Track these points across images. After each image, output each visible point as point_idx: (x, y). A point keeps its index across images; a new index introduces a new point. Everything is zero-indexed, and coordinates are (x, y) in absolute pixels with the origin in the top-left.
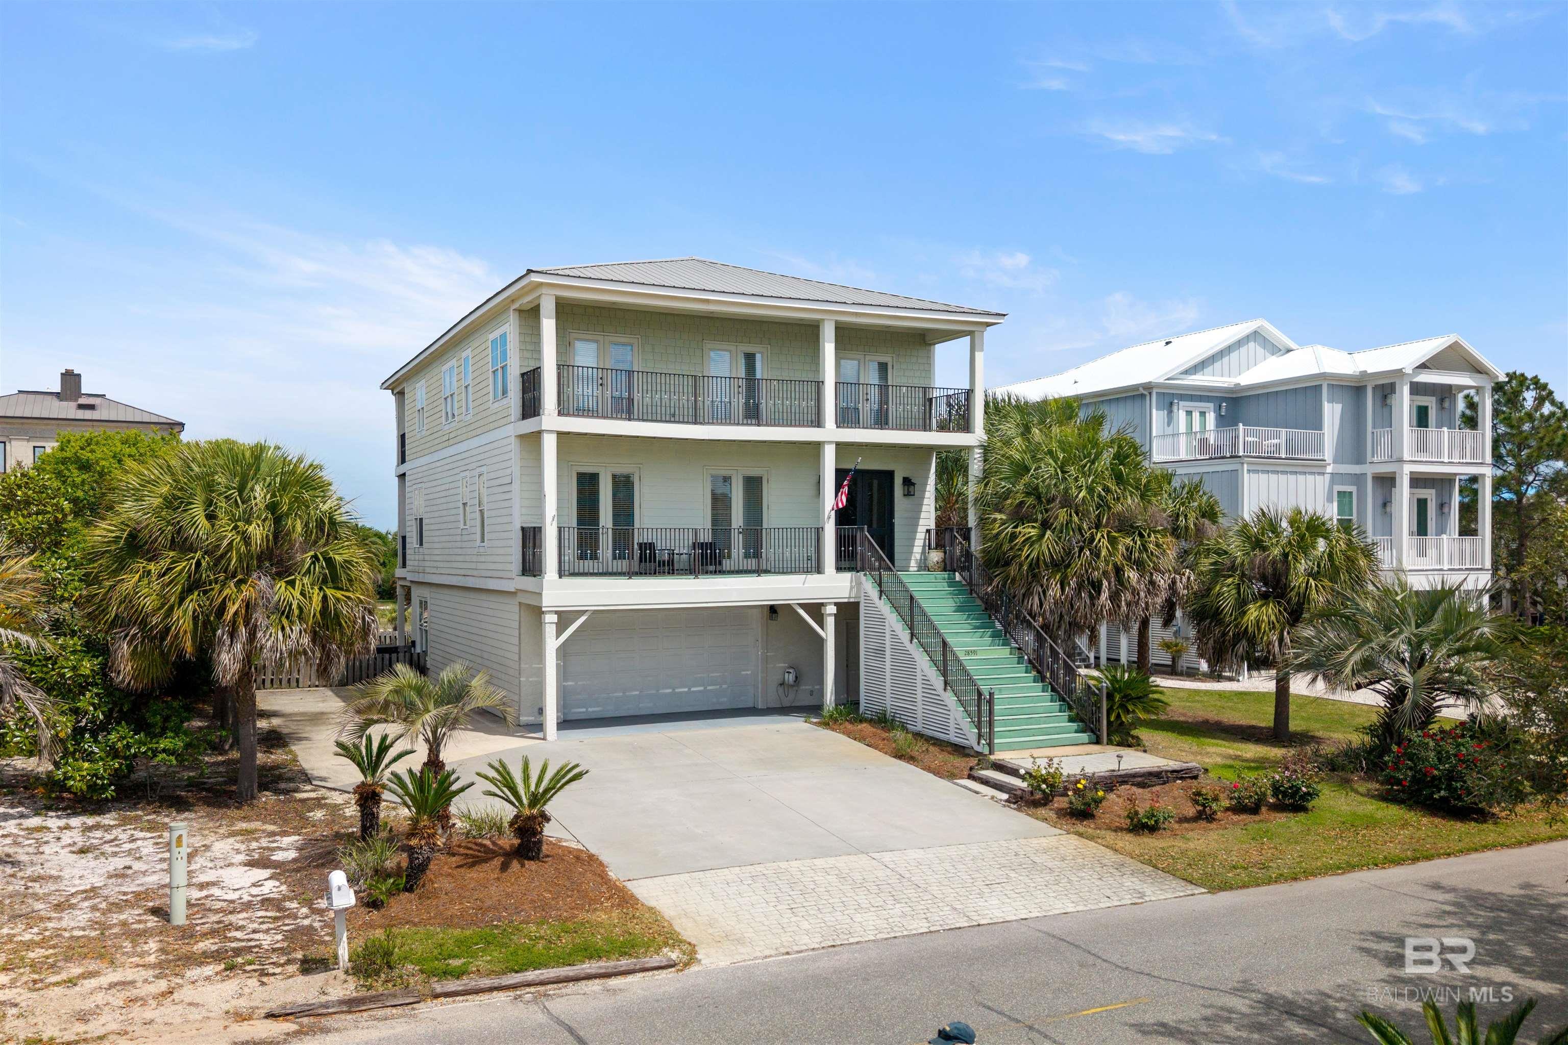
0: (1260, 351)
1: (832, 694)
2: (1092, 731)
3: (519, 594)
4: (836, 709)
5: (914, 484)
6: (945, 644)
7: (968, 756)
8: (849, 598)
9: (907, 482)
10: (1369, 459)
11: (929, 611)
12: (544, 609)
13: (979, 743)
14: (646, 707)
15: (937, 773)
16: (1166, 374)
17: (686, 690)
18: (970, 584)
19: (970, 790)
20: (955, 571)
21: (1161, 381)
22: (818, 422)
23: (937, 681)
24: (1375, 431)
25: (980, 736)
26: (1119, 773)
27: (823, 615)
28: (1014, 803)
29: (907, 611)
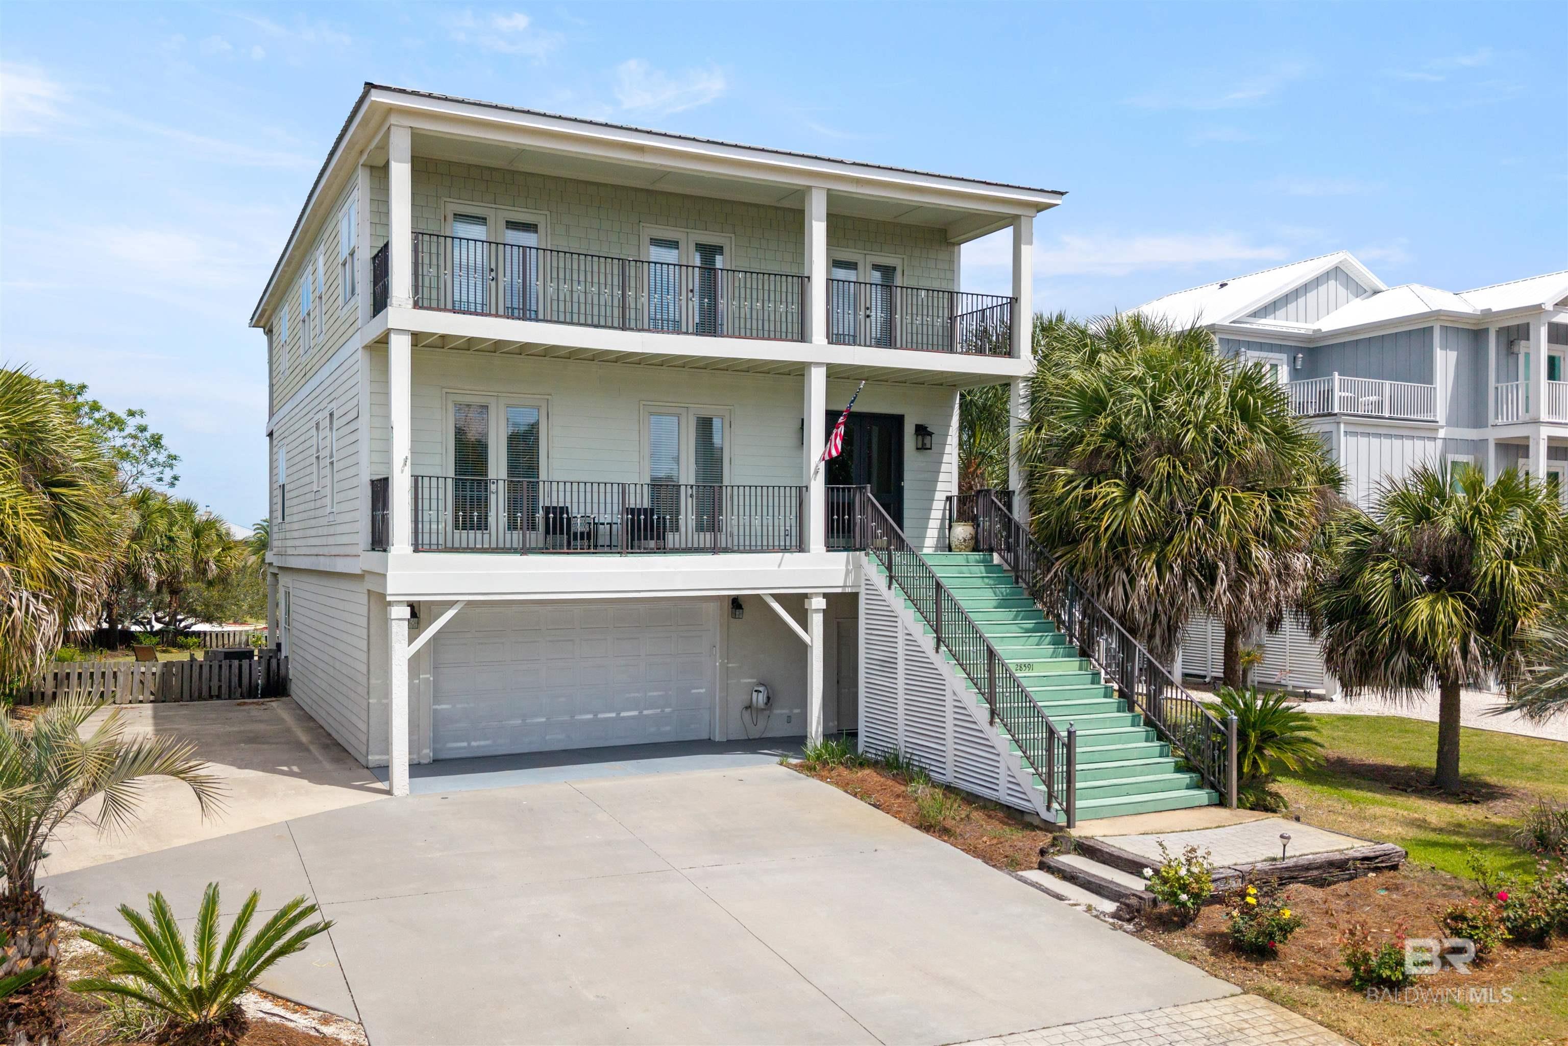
0: (1342, 291)
1: (818, 723)
2: (1213, 787)
3: (367, 577)
4: (825, 745)
5: (930, 434)
6: (991, 653)
7: (1033, 827)
8: (844, 587)
9: (922, 431)
10: (1491, 420)
11: (965, 605)
12: (389, 599)
13: (1049, 808)
14: (556, 741)
15: (988, 858)
16: (1232, 315)
17: (613, 715)
18: (1015, 568)
19: (1047, 891)
20: (991, 550)
21: (1227, 323)
22: (803, 336)
23: (980, 711)
24: (1499, 385)
25: (1050, 796)
26: (1285, 864)
27: (806, 611)
28: (1129, 921)
29: (930, 606)
